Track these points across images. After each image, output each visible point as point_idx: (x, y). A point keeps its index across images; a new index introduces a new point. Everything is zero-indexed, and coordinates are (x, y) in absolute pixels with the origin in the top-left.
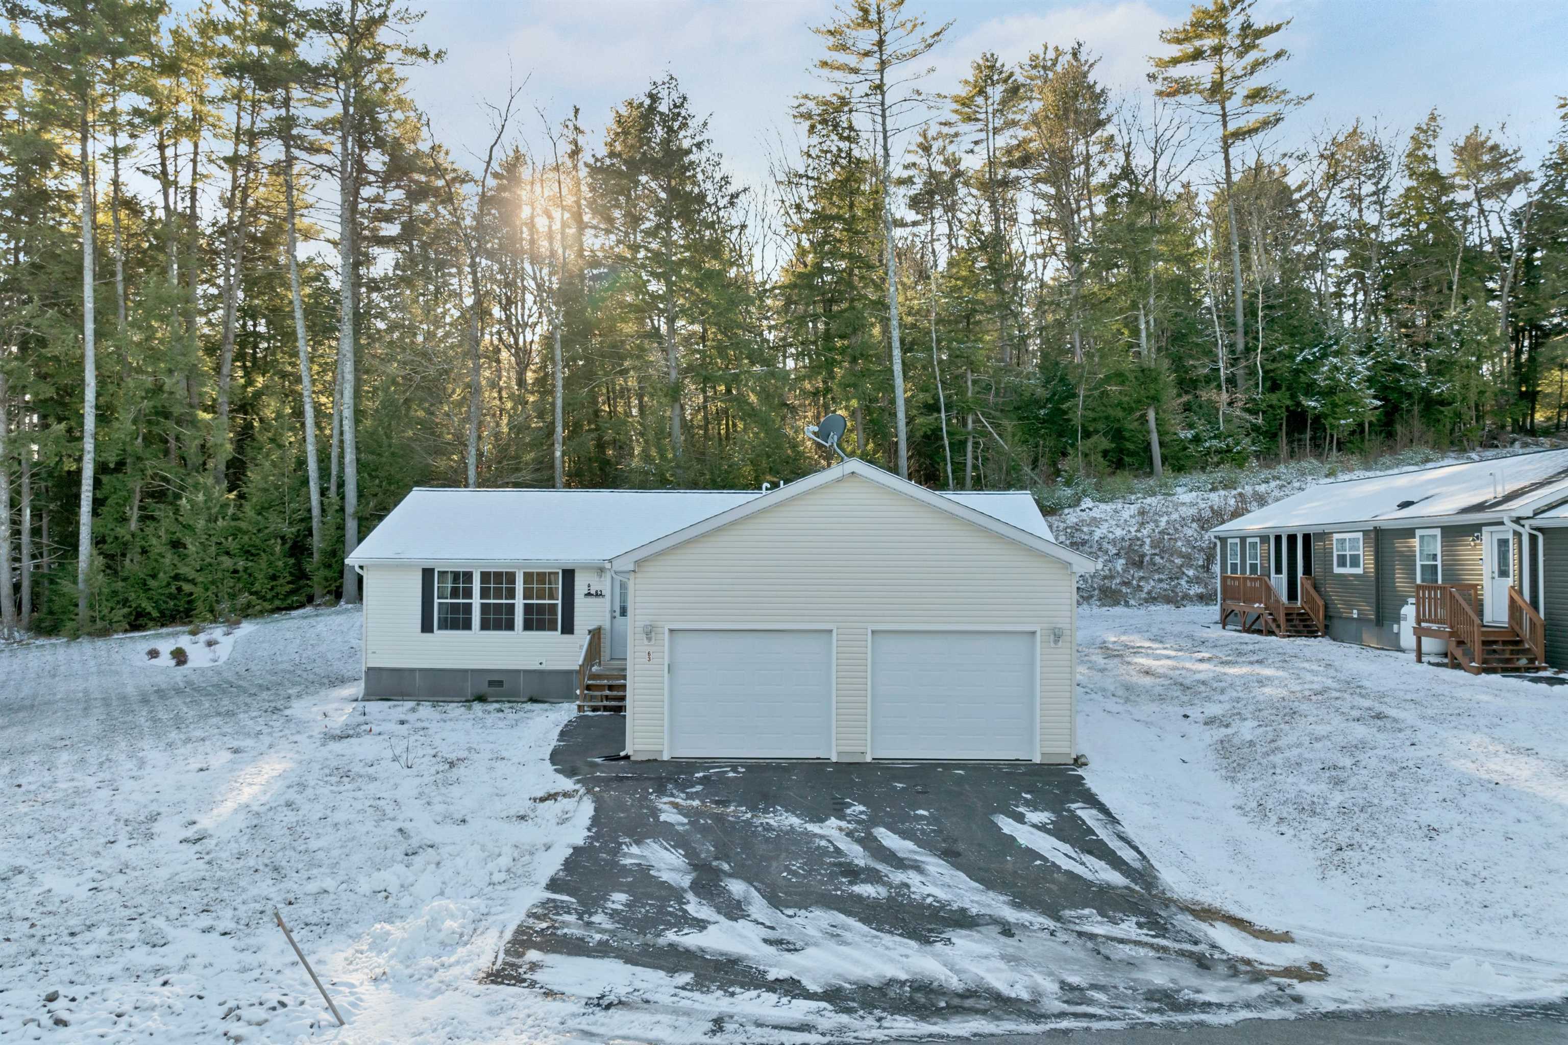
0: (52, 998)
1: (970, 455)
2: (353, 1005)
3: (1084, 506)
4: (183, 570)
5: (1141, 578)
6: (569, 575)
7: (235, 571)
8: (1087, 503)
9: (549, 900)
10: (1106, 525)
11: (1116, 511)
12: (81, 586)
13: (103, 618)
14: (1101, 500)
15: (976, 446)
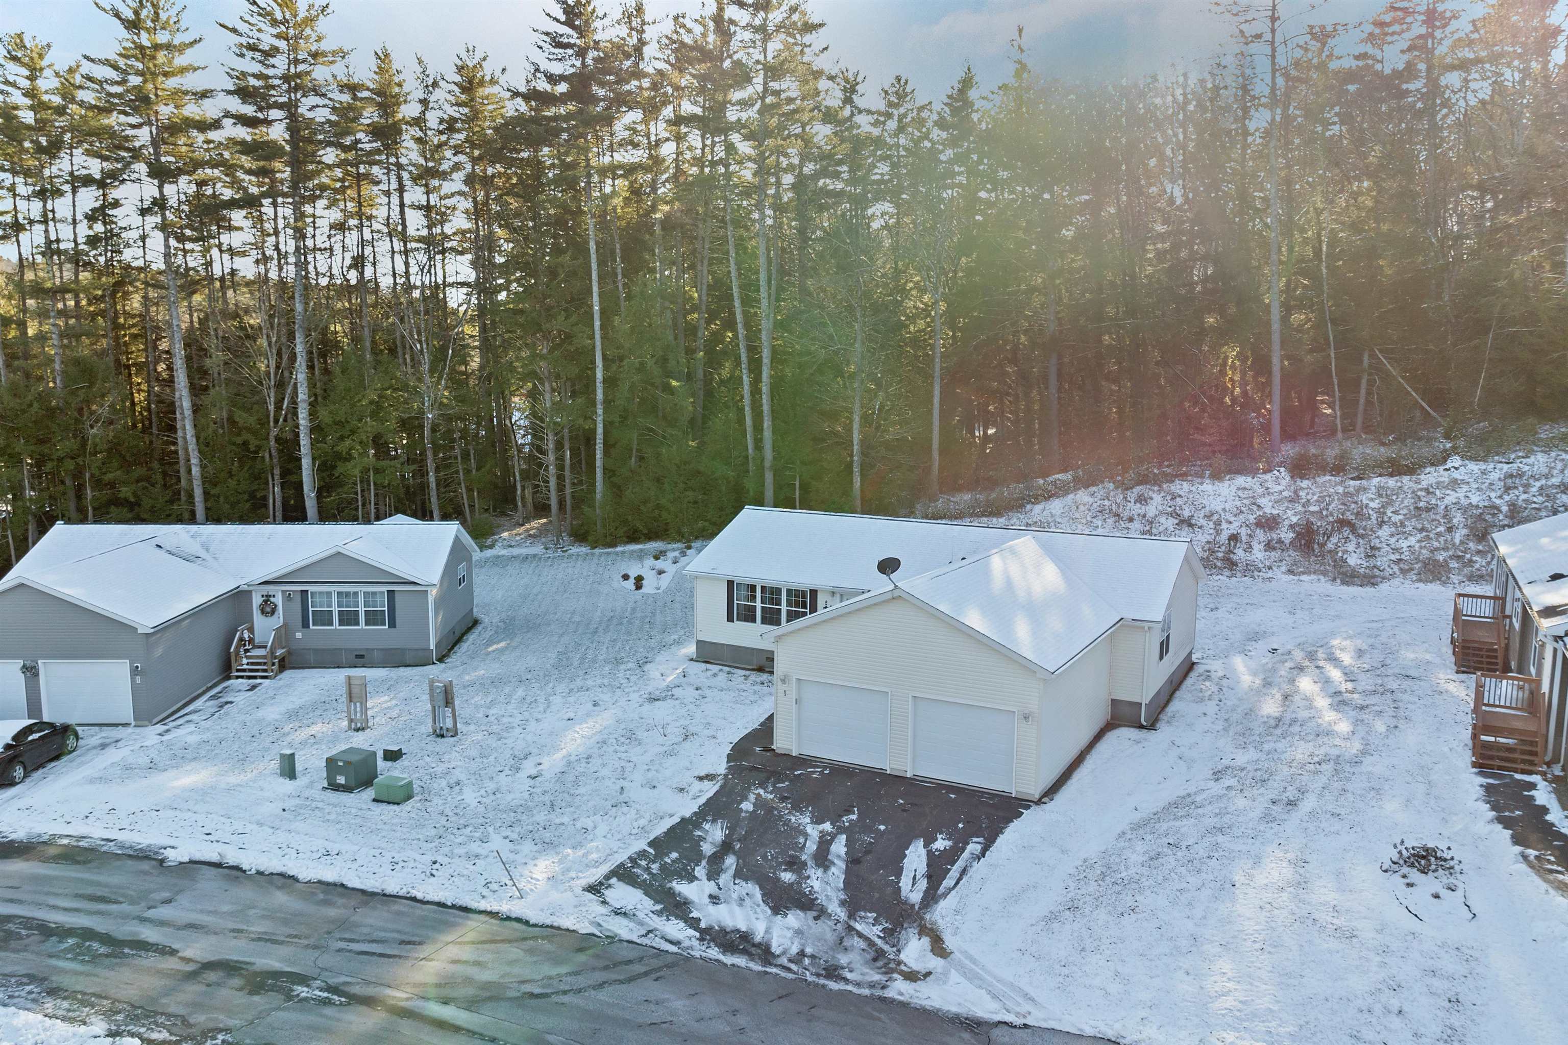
0: (435, 863)
1: (1363, 392)
2: (531, 890)
3: (1449, 464)
4: (663, 501)
5: (1479, 552)
6: (814, 593)
7: (696, 502)
8: (1455, 461)
9: (645, 851)
10: (1465, 488)
11: (1484, 473)
12: (598, 511)
13: (611, 535)
14: (1471, 459)
15: (1371, 383)
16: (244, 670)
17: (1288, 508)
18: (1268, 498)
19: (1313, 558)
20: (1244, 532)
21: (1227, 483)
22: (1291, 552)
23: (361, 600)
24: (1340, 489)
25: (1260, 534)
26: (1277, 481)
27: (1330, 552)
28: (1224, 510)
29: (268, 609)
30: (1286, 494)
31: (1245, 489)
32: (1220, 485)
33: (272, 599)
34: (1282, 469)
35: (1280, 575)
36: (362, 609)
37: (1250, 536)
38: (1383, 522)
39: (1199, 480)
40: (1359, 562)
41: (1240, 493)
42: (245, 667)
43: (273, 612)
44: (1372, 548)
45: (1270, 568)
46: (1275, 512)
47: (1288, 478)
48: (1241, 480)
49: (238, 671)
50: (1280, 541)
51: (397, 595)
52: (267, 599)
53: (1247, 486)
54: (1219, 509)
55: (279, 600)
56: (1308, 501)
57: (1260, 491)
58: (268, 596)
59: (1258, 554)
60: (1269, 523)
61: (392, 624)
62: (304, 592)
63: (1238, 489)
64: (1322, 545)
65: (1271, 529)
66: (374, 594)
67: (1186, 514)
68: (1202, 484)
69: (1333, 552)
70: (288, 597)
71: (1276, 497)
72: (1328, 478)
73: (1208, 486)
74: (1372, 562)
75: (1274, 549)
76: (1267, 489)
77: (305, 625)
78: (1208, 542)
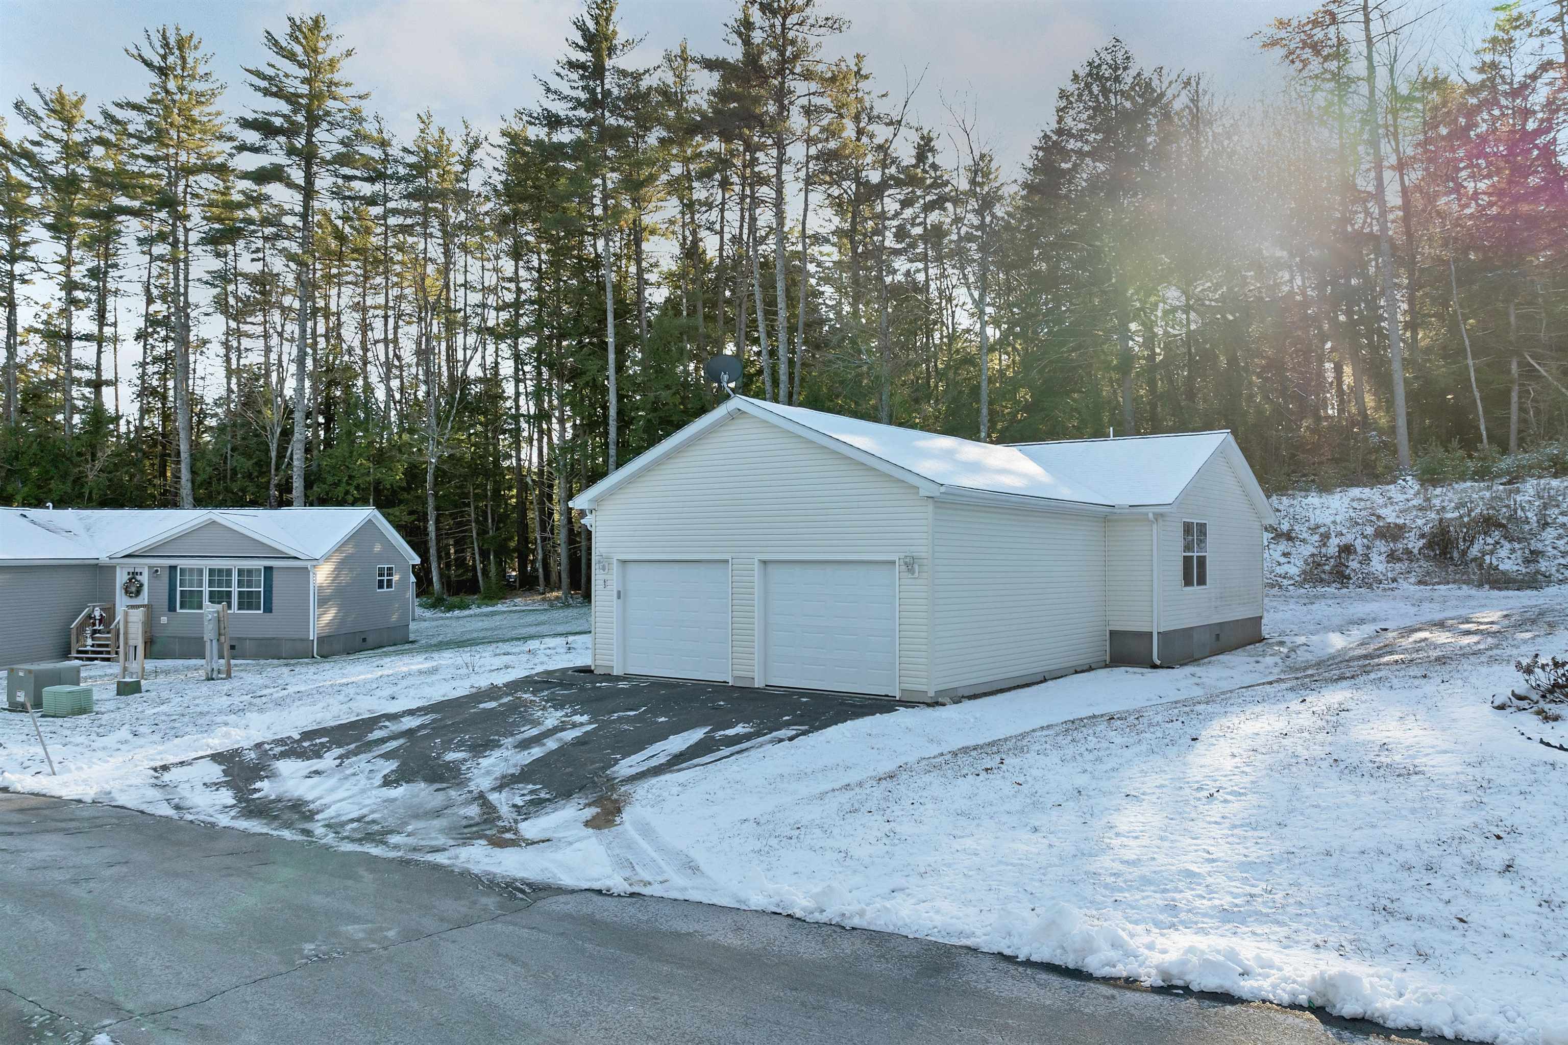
1: (1514, 407)
15: (1524, 393)
16: (86, 652)
17: (1417, 516)
18: (1390, 508)
19: (1451, 568)
20: (1359, 544)
21: (1337, 496)
22: (1422, 563)
23: (235, 578)
24: (1487, 494)
25: (1381, 546)
26: (1403, 490)
27: (1474, 560)
28: (1334, 522)
29: (133, 589)
30: (1414, 502)
31: (1361, 500)
32: (1330, 497)
33: (138, 577)
34: (1408, 478)
35: (1408, 587)
36: (235, 590)
37: (1368, 548)
38: (1547, 524)
39: (1303, 494)
40: (1515, 568)
41: (1355, 504)
42: (89, 648)
43: (138, 592)
44: (1532, 552)
45: (1394, 580)
46: (1401, 521)
47: (1417, 487)
48: (1355, 492)
49: (79, 652)
50: (1408, 552)
51: (275, 573)
52: (133, 575)
53: (1363, 496)
54: (1328, 521)
55: (145, 579)
56: (1444, 507)
57: (1381, 501)
58: (135, 574)
59: (1378, 565)
60: (1390, 533)
61: (268, 609)
62: (173, 568)
63: (1353, 500)
64: (1464, 553)
65: (1395, 538)
66: (250, 572)
67: (1285, 527)
68: (1306, 497)
69: (1478, 560)
70: (154, 572)
71: (1401, 506)
72: (1469, 484)
73: (1314, 499)
74: (1532, 568)
75: (1400, 560)
76: (1390, 498)
77: (172, 608)
78: (1313, 555)
